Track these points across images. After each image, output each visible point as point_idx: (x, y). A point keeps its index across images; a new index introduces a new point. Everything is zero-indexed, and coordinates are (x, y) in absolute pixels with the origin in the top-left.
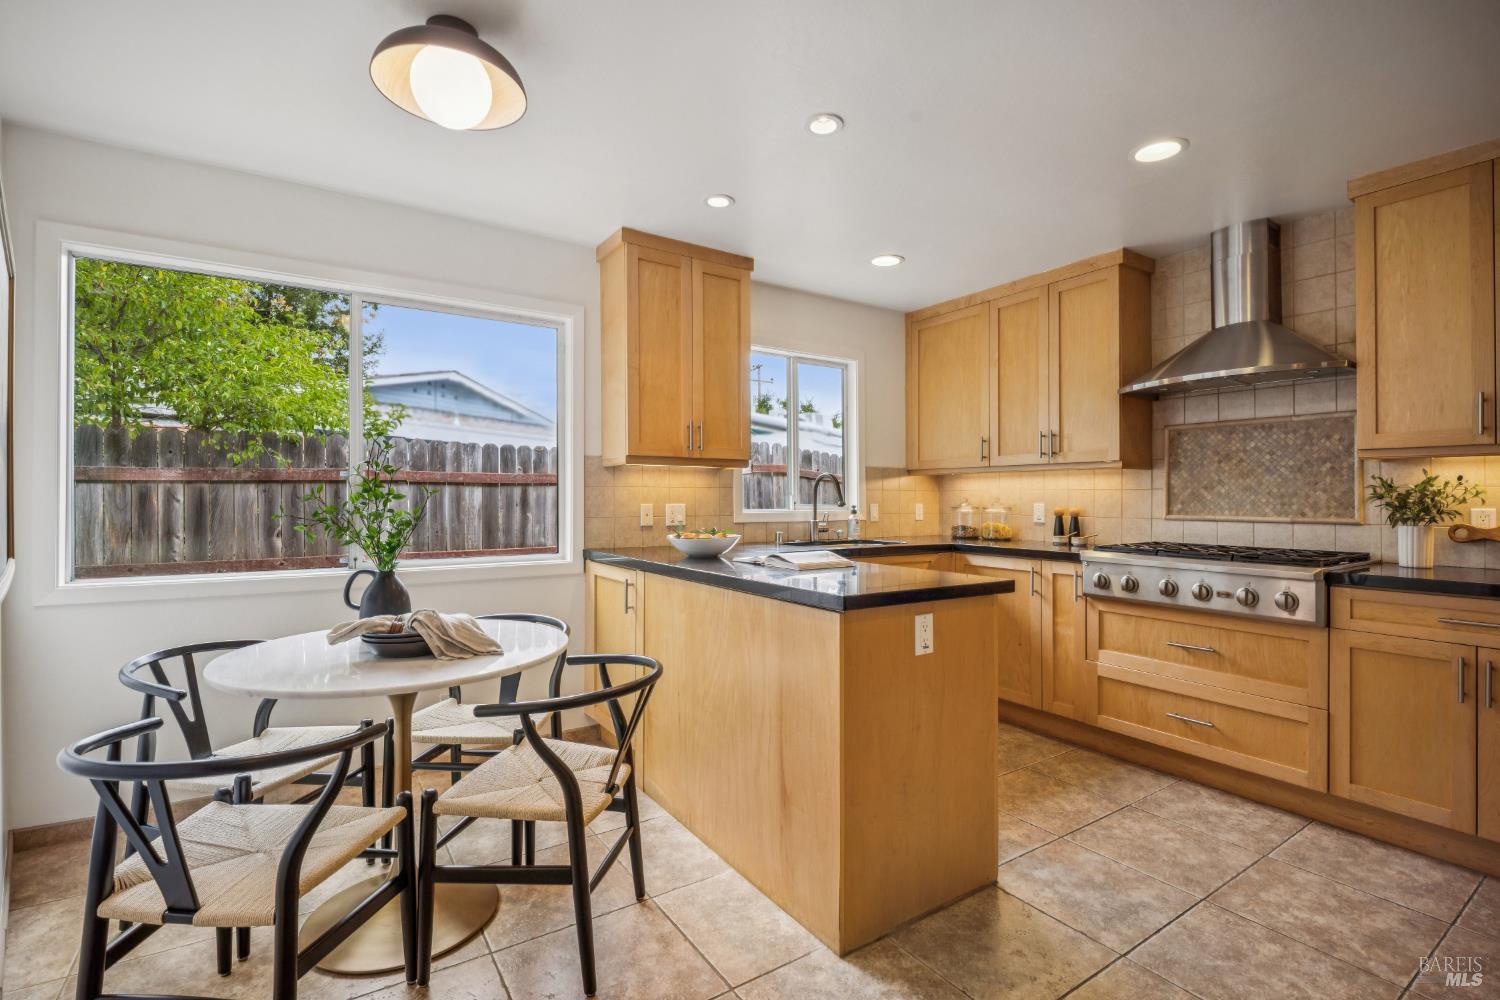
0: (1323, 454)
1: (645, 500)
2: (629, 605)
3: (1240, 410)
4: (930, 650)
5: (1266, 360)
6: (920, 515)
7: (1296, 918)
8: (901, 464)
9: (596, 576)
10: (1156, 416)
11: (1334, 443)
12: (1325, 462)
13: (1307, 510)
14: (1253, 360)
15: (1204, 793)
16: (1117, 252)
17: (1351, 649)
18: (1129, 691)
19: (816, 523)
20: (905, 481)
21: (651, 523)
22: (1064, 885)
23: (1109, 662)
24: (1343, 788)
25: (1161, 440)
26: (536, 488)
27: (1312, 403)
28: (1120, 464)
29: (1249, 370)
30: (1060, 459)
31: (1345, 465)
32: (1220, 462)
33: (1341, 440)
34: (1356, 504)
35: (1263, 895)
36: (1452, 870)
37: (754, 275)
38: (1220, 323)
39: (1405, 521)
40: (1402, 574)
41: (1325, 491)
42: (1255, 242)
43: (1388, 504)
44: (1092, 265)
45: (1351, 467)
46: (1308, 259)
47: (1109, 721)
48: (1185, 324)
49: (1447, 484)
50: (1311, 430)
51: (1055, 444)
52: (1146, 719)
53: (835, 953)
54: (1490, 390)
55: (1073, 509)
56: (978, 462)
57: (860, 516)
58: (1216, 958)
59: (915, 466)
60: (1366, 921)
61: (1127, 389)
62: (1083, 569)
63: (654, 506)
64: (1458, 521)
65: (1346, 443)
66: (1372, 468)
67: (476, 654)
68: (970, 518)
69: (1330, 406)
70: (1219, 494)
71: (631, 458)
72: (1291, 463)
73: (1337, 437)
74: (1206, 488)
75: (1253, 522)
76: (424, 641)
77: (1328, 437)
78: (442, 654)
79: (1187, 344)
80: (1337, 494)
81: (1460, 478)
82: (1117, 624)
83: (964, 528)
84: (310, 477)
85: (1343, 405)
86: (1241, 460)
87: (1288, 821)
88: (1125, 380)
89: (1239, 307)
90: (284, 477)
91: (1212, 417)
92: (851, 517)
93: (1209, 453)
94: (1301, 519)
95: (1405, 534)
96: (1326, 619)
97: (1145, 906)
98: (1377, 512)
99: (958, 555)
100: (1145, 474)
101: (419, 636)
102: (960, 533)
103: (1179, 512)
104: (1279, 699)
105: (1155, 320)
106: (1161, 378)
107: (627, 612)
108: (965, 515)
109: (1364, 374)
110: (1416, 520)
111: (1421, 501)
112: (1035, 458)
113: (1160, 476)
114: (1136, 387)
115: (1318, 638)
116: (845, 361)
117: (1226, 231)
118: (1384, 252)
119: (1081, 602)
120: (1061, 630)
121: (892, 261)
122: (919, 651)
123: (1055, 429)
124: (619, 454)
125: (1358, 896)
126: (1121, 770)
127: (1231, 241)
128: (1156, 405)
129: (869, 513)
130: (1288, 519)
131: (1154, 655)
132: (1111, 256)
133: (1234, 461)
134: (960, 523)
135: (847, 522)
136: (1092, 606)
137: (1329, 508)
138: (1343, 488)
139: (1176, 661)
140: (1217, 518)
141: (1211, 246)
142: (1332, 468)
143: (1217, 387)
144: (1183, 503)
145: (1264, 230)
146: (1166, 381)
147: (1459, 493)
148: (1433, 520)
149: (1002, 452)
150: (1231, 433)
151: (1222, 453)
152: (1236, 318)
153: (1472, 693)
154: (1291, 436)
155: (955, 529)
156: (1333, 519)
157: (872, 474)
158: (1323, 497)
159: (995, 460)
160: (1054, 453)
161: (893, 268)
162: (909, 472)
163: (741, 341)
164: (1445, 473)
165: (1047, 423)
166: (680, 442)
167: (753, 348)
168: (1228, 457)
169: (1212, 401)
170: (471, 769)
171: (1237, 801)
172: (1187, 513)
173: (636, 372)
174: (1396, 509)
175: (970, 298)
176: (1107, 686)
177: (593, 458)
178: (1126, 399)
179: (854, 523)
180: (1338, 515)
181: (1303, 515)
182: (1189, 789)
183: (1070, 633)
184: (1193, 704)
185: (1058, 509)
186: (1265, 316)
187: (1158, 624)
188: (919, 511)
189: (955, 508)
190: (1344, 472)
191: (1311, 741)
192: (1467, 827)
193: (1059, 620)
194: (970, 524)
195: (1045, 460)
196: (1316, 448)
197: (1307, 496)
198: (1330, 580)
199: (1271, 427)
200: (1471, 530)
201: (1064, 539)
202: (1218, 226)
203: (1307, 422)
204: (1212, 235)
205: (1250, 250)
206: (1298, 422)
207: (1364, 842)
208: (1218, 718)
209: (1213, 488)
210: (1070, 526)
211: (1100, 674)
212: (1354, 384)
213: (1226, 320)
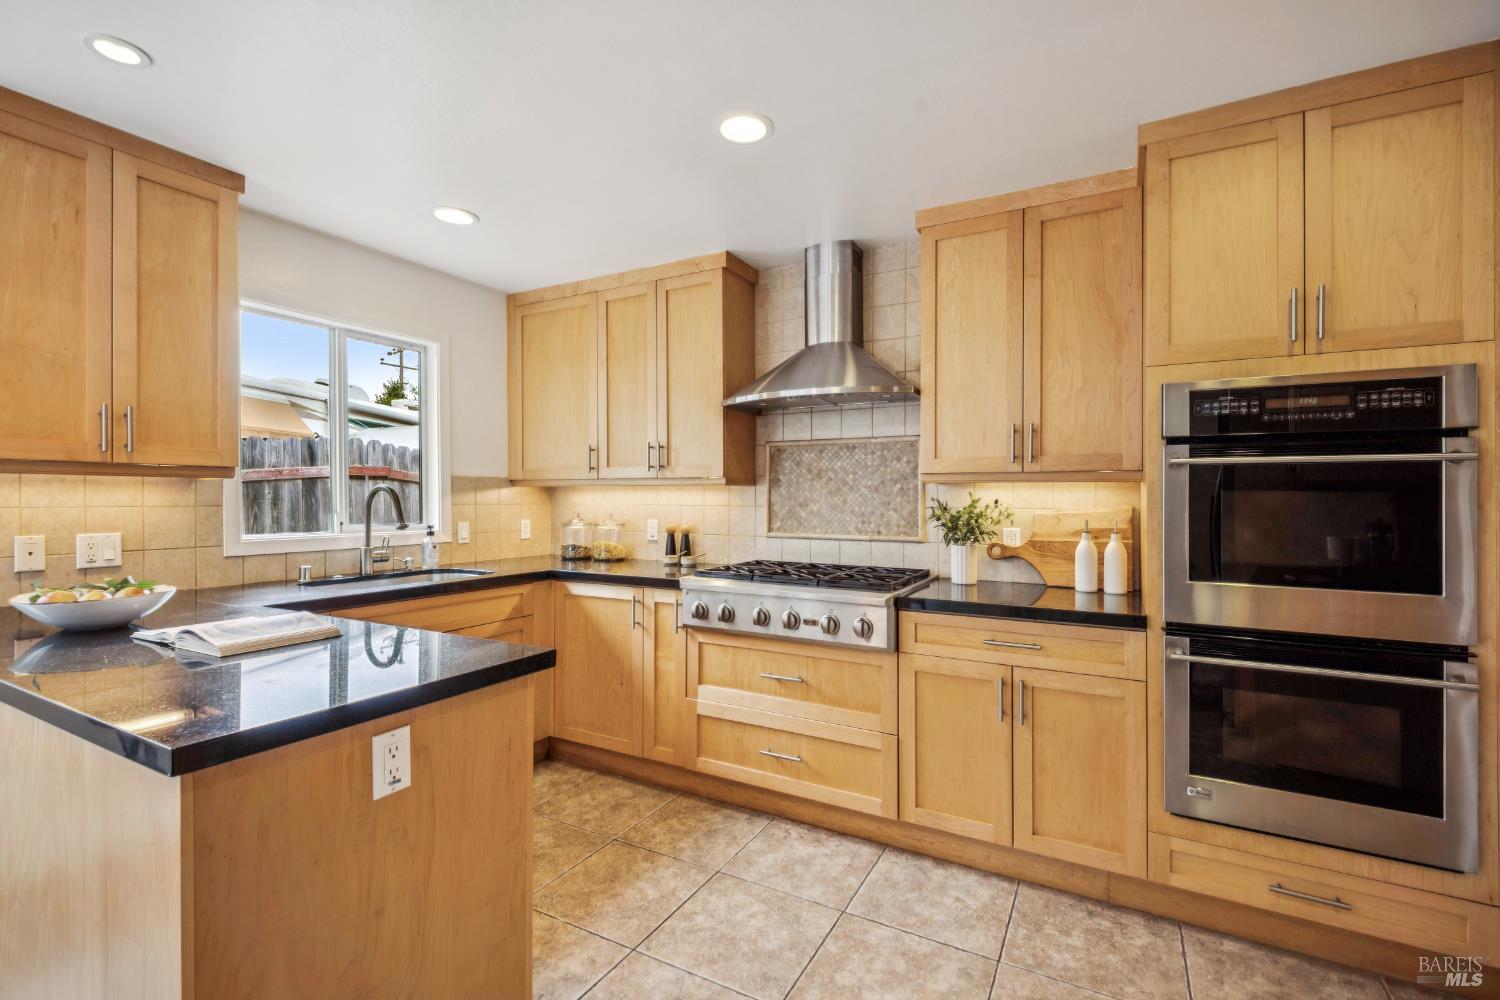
0: (895, 476)
3: (829, 428)
5: (850, 382)
6: (526, 533)
8: (503, 473)
10: (759, 431)
11: (902, 466)
12: (896, 483)
13: (882, 529)
14: (840, 381)
15: (795, 831)
16: (721, 255)
17: (916, 673)
18: (727, 728)
19: (368, 551)
20: (507, 493)
23: (710, 699)
24: (911, 813)
25: (764, 456)
27: (887, 424)
28: (724, 481)
29: (834, 390)
30: (667, 473)
31: (911, 486)
32: (812, 480)
33: (908, 462)
34: (920, 524)
36: (995, 881)
38: (812, 342)
39: (956, 541)
40: (955, 596)
41: (896, 510)
42: (843, 262)
43: (943, 525)
44: (697, 265)
45: (916, 488)
46: (885, 286)
47: (710, 764)
48: (781, 342)
49: (987, 507)
50: (886, 452)
51: (663, 458)
52: (741, 758)
54: (1018, 422)
55: (684, 526)
56: (585, 474)
57: (442, 537)
59: (519, 476)
61: (730, 402)
62: (683, 597)
64: (995, 540)
65: (912, 465)
66: (932, 490)
68: (582, 534)
69: (898, 430)
70: (812, 512)
72: (869, 483)
73: (905, 459)
74: (801, 506)
75: (839, 540)
77: (899, 460)
79: (783, 359)
80: (905, 513)
81: (996, 502)
82: (717, 655)
83: (574, 547)
85: (911, 430)
86: (830, 479)
87: (866, 851)
88: (729, 392)
89: (829, 327)
91: (806, 436)
92: (427, 540)
93: (804, 470)
94: (877, 537)
95: (956, 551)
96: (896, 645)
98: (935, 532)
99: (558, 583)
100: (750, 489)
102: (571, 554)
103: (779, 530)
105: (759, 333)
106: (761, 392)
108: (576, 532)
109: (926, 399)
110: (965, 539)
111: (968, 524)
112: (642, 471)
113: (762, 491)
114: (740, 399)
115: (889, 664)
116: (423, 342)
117: (817, 247)
118: (942, 285)
119: (682, 633)
120: (664, 666)
121: (463, 218)
123: (664, 442)
126: (716, 818)
127: (822, 258)
128: (759, 420)
129: (455, 534)
130: (867, 537)
131: (749, 688)
132: (714, 258)
133: (824, 480)
134: (570, 542)
135: (422, 546)
136: (693, 637)
137: (898, 526)
138: (909, 508)
139: (769, 693)
140: (810, 536)
141: (806, 261)
142: (902, 489)
143: (809, 404)
144: (782, 520)
145: (849, 252)
146: (765, 396)
147: (995, 515)
148: (976, 540)
149: (611, 463)
150: (822, 451)
151: (815, 471)
152: (826, 338)
153: (1008, 710)
154: (869, 457)
155: (565, 548)
156: (902, 537)
157: (458, 485)
158: (895, 516)
159: (604, 472)
160: (661, 467)
161: (462, 227)
162: (512, 483)
164: (987, 495)
165: (654, 434)
166: (83, 436)
168: (819, 475)
169: (806, 418)
171: (823, 836)
172: (785, 531)
174: (950, 530)
175: (578, 285)
176: (705, 725)
178: (729, 411)
179: (430, 546)
180: (905, 533)
181: (879, 533)
182: (780, 829)
183: (671, 668)
184: (784, 738)
185: (671, 526)
186: (849, 338)
187: (753, 654)
188: (526, 528)
189: (566, 525)
190: (911, 492)
191: (883, 766)
192: (1006, 842)
193: (660, 654)
194: (582, 542)
195: (653, 473)
196: (888, 470)
197: (882, 515)
198: (898, 606)
199: (854, 448)
200: (1003, 548)
201: (674, 559)
202: (811, 243)
203: (882, 444)
204: (806, 250)
205: (838, 271)
206: (876, 444)
207: (928, 864)
208: (806, 750)
209: (807, 506)
210: (680, 545)
211: (701, 712)
212: (919, 410)
213: (818, 337)
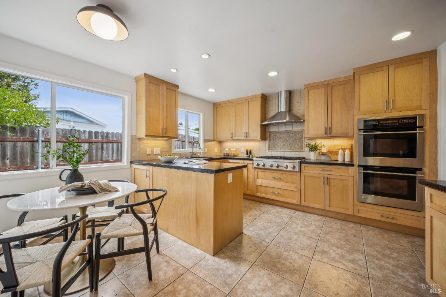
0: (297, 138)
1: (148, 147)
2: (147, 176)
3: (282, 129)
4: (231, 181)
5: (288, 119)
6: (216, 151)
7: (298, 230)
8: (212, 139)
9: (135, 168)
10: (267, 129)
11: (299, 136)
12: (298, 140)
13: (294, 149)
14: (285, 119)
15: (278, 207)
16: (260, 94)
17: (304, 176)
18: (263, 188)
19: (193, 153)
20: (213, 143)
21: (150, 153)
22: (256, 230)
23: (259, 182)
24: (303, 203)
25: (268, 134)
26: (106, 144)
27: (295, 128)
28: (260, 139)
29: (285, 121)
30: (248, 138)
31: (301, 140)
32: (279, 139)
33: (301, 135)
34: (303, 148)
35: (292, 226)
36: (321, 216)
37: (180, 90)
38: (280, 111)
39: (312, 151)
40: (311, 161)
41: (298, 145)
42: (286, 95)
43: (309, 148)
44: (255, 96)
45: (302, 141)
46: (296, 99)
47: (259, 195)
48: (272, 111)
49: (319, 144)
50: (295, 133)
51: (247, 135)
52: (266, 193)
53: (212, 256)
54: (326, 127)
55: (250, 149)
56: (230, 139)
57: (203, 151)
58: (287, 240)
59: (215, 139)
60: (310, 228)
61: (262, 124)
62: (254, 162)
63: (151, 149)
64: (320, 151)
65: (301, 136)
66: (306, 141)
67: (111, 192)
69: (298, 129)
70: (278, 146)
71: (146, 136)
72: (292, 140)
73: (300, 135)
74: (276, 145)
75: (285, 151)
76: (94, 189)
77: (298, 135)
78: (100, 192)
79: (273, 115)
80: (300, 146)
81: (321, 143)
82: (260, 173)
83: (226, 153)
84: (22, 140)
85: (301, 128)
86: (283, 139)
87: (293, 211)
88: (262, 122)
89: (283, 108)
90: (10, 139)
91: (277, 130)
92: (201, 151)
93: (277, 137)
94: (293, 151)
95: (312, 153)
96: (300, 171)
97: (272, 232)
98: (307, 149)
99: (226, 160)
100: (264, 142)
101: (92, 188)
103: (271, 149)
104: (291, 187)
105: (267, 109)
106: (268, 121)
107: (147, 177)
108: (226, 150)
109: (306, 123)
110: (314, 151)
111: (315, 147)
112: (243, 138)
113: (267, 142)
114: (264, 123)
115: (298, 174)
116: (200, 113)
117: (281, 92)
119: (253, 169)
120: (249, 175)
121: (214, 91)
122: (229, 182)
123: (247, 131)
124: (142, 134)
125: (308, 224)
126: (261, 205)
127: (282, 94)
128: (267, 127)
129: (205, 150)
130: (291, 151)
131: (268, 180)
132: (259, 95)
133: (281, 139)
135: (200, 153)
136: (256, 170)
137: (298, 148)
138: (301, 145)
139: (272, 180)
140: (278, 151)
141: (278, 95)
142: (299, 141)
143: (279, 124)
144: (272, 148)
145: (288, 92)
146: (269, 122)
147: (321, 145)
148: (316, 151)
149: (236, 136)
150: (281, 133)
151: (279, 138)
152: (282, 110)
153: (324, 183)
154: (292, 134)
155: (224, 154)
156: (299, 151)
157: (206, 141)
158: (297, 146)
159: (234, 138)
160: (247, 137)
161: (213, 92)
162: (214, 141)
163: (176, 107)
164: (318, 142)
165: (245, 130)
166: (160, 132)
167: (179, 109)
168: (280, 138)
169: (277, 127)
170: (108, 225)
171: (284, 208)
172: (272, 150)
173: (148, 113)
174: (311, 149)
175: (228, 101)
176: (258, 187)
177: (133, 136)
178: (262, 126)
179: (202, 152)
180: (300, 150)
181: (294, 150)
182: (275, 207)
183: (251, 176)
184: (275, 189)
185: (247, 149)
186: (288, 110)
187: (268, 173)
189: (224, 149)
190: (301, 141)
191: (297, 195)
192: (323, 208)
193: (248, 173)
195: (245, 138)
196: (296, 137)
197: (295, 146)
198: (301, 163)
199: (288, 132)
200: (322, 153)
201: (248, 156)
202: (279, 91)
203: (295, 132)
204: (279, 92)
205: (285, 96)
206: (293, 132)
207: (306, 213)
208: (280, 192)
209: (277, 145)
211: (257, 184)
212: (304, 124)
213: (281, 110)
